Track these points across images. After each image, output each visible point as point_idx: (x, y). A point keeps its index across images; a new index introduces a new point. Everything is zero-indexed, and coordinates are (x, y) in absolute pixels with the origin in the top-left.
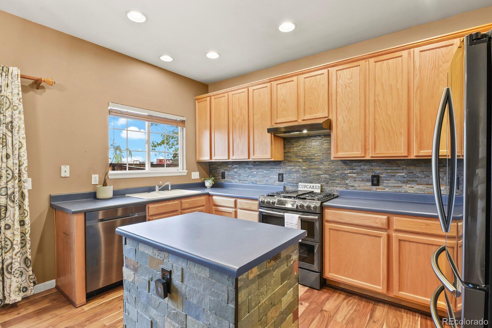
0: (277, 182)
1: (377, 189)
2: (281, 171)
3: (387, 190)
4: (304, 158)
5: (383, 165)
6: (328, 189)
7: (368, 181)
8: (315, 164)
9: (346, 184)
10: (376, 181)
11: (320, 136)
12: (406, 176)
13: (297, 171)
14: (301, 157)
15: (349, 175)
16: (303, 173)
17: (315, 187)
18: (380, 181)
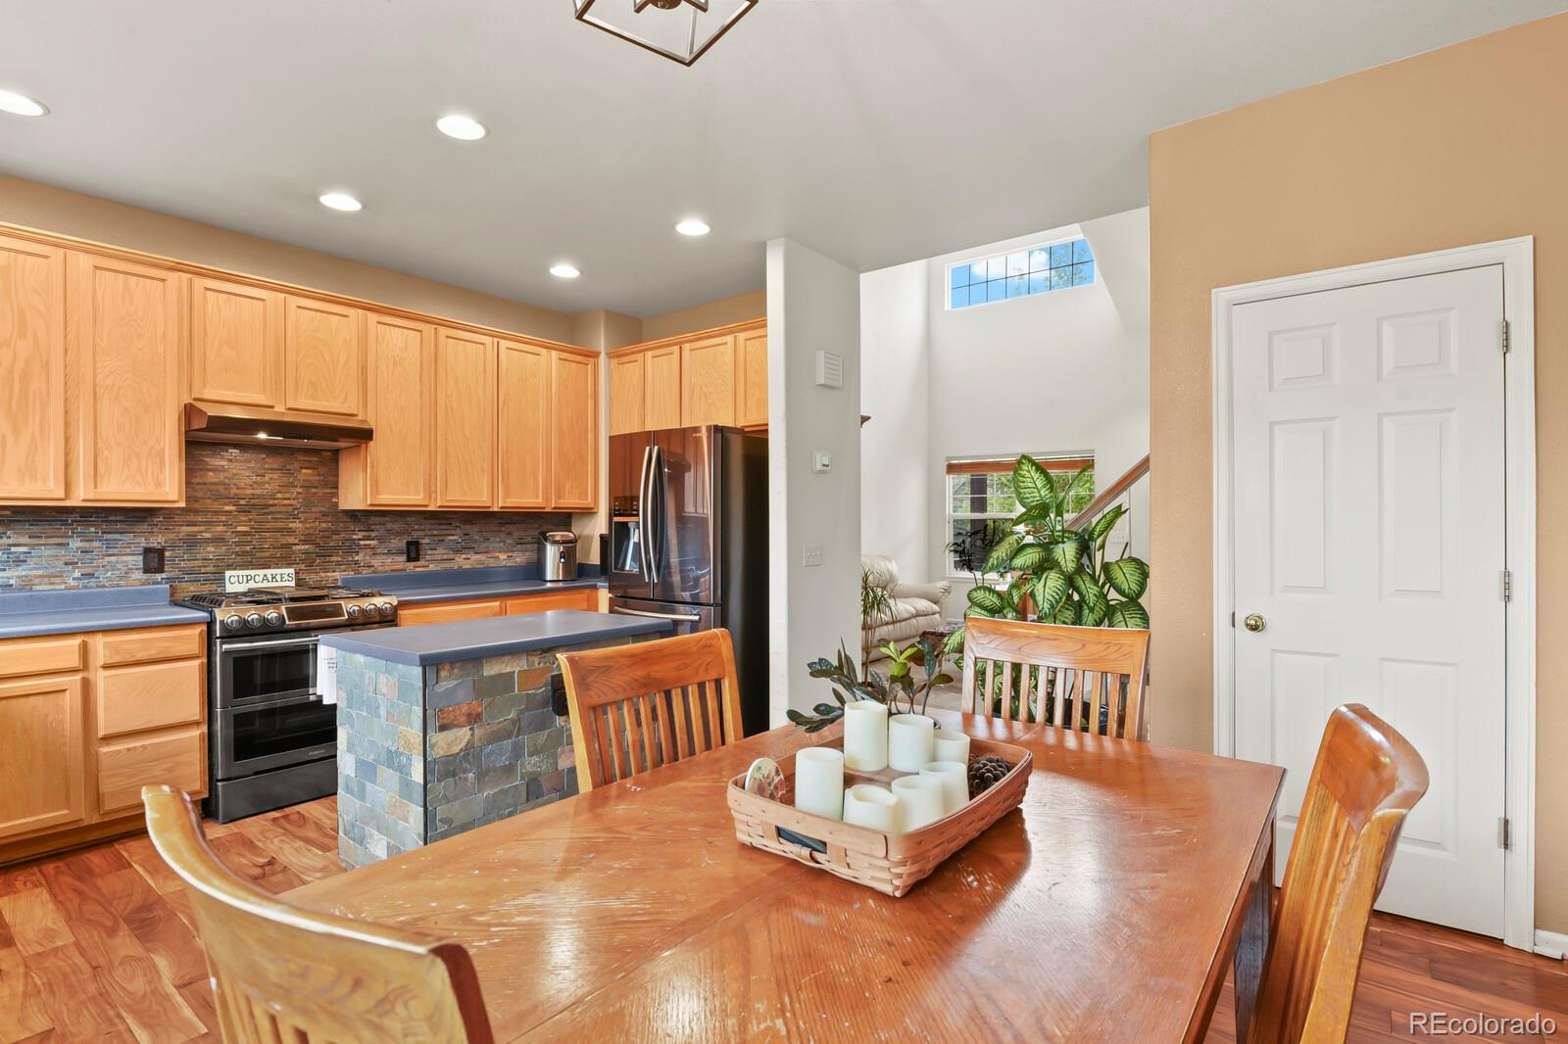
0: (139, 575)
1: (415, 567)
2: (157, 541)
3: (432, 567)
4: (243, 502)
5: (423, 521)
7: (399, 553)
8: (276, 520)
9: (357, 563)
10: (413, 552)
12: (460, 540)
13: (218, 540)
14: (234, 500)
15: (362, 542)
16: (237, 544)
17: (278, 577)
18: (422, 553)
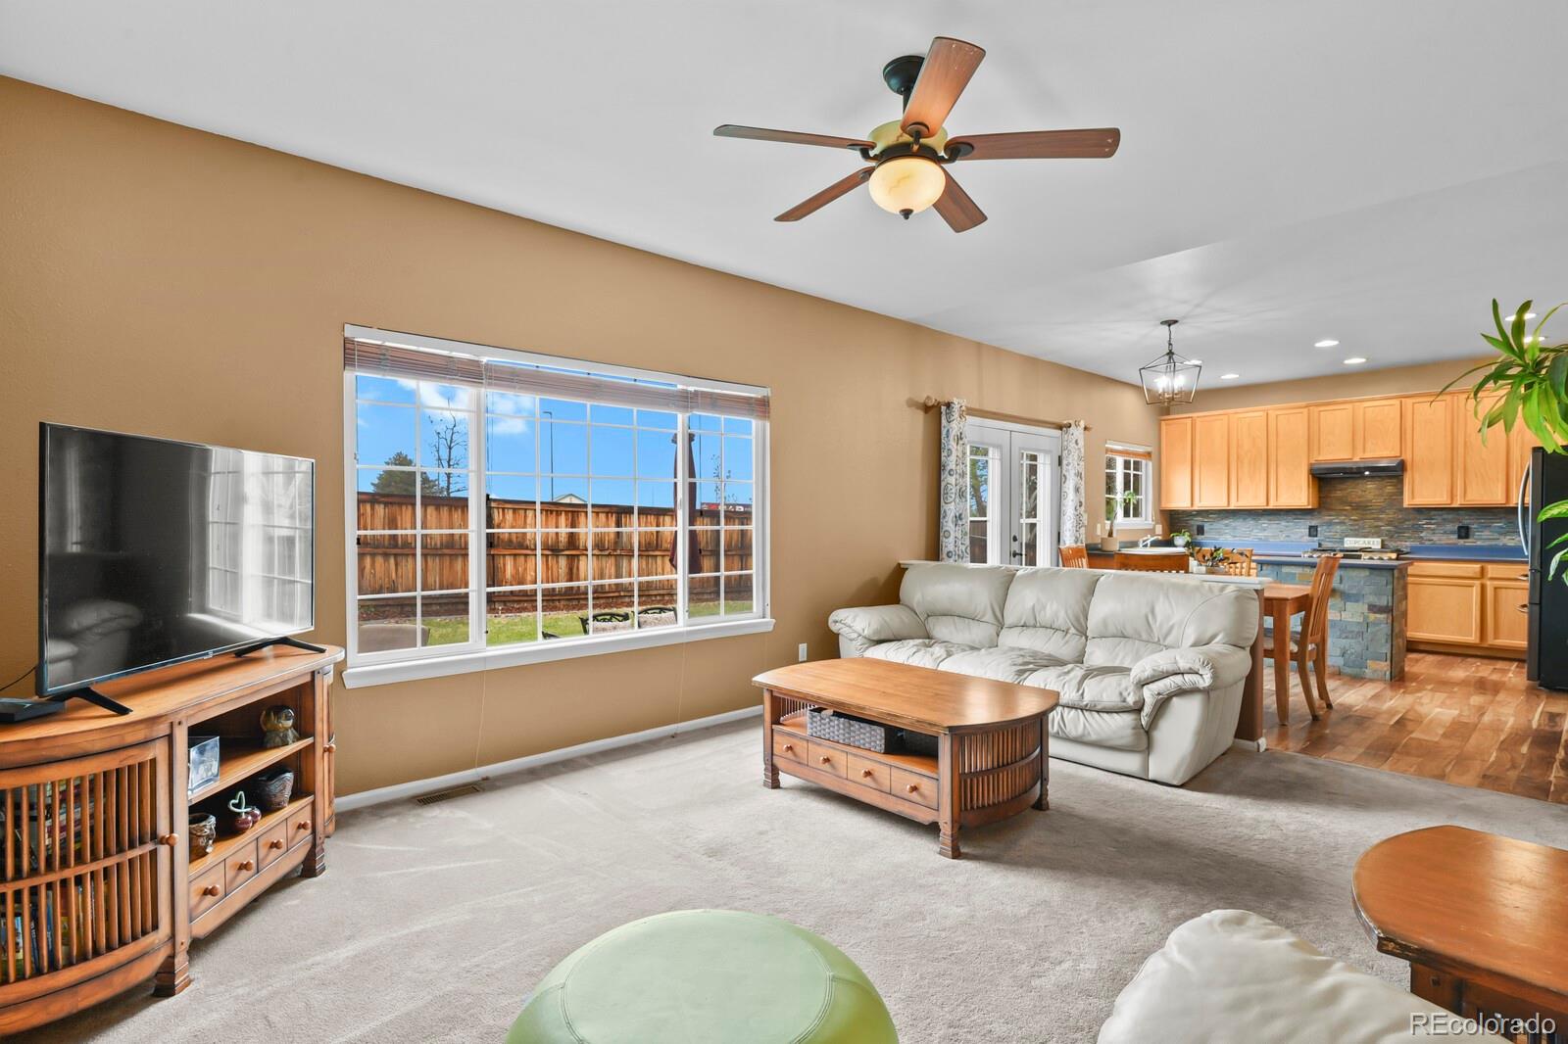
0: (1307, 538)
1: (1465, 542)
2: (1313, 523)
3: (1480, 543)
4: (1354, 505)
5: (1473, 514)
6: (1392, 545)
7: (1452, 533)
8: (1372, 513)
9: (1421, 537)
10: (1464, 532)
11: (1379, 477)
13: (1342, 523)
14: (1350, 504)
15: (1425, 526)
16: (1351, 525)
17: (1371, 543)
18: (1471, 533)
